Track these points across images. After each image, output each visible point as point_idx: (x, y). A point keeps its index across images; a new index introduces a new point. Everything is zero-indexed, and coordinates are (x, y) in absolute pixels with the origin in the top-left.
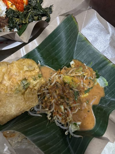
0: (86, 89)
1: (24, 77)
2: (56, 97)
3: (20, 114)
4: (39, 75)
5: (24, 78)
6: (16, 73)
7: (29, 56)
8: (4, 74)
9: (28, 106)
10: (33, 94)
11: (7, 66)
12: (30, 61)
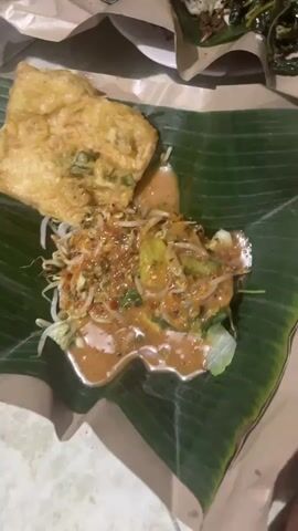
0: (157, 312)
1: (100, 148)
2: (97, 251)
3: (27, 203)
4: (129, 178)
5: (96, 150)
6: (90, 126)
7: (154, 117)
8: (63, 106)
9: (51, 207)
10: (75, 197)
11: (82, 95)
12: (141, 131)
